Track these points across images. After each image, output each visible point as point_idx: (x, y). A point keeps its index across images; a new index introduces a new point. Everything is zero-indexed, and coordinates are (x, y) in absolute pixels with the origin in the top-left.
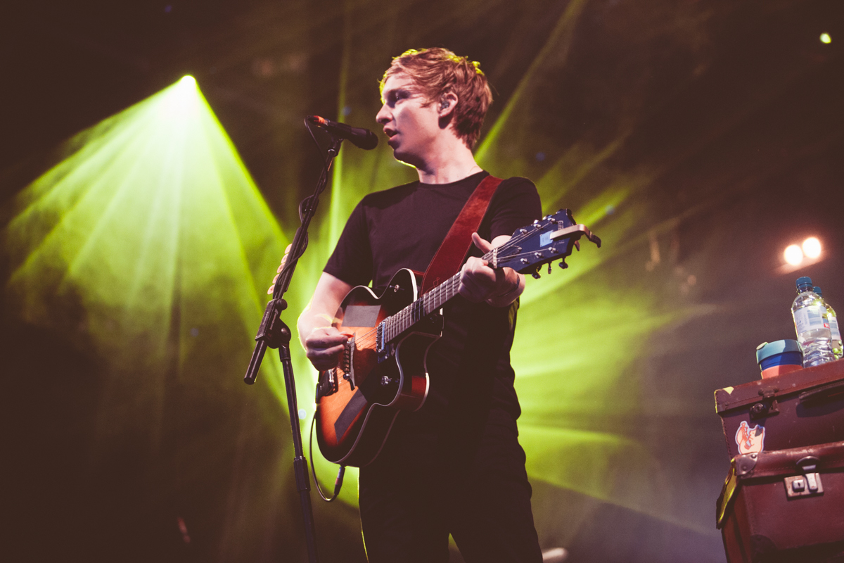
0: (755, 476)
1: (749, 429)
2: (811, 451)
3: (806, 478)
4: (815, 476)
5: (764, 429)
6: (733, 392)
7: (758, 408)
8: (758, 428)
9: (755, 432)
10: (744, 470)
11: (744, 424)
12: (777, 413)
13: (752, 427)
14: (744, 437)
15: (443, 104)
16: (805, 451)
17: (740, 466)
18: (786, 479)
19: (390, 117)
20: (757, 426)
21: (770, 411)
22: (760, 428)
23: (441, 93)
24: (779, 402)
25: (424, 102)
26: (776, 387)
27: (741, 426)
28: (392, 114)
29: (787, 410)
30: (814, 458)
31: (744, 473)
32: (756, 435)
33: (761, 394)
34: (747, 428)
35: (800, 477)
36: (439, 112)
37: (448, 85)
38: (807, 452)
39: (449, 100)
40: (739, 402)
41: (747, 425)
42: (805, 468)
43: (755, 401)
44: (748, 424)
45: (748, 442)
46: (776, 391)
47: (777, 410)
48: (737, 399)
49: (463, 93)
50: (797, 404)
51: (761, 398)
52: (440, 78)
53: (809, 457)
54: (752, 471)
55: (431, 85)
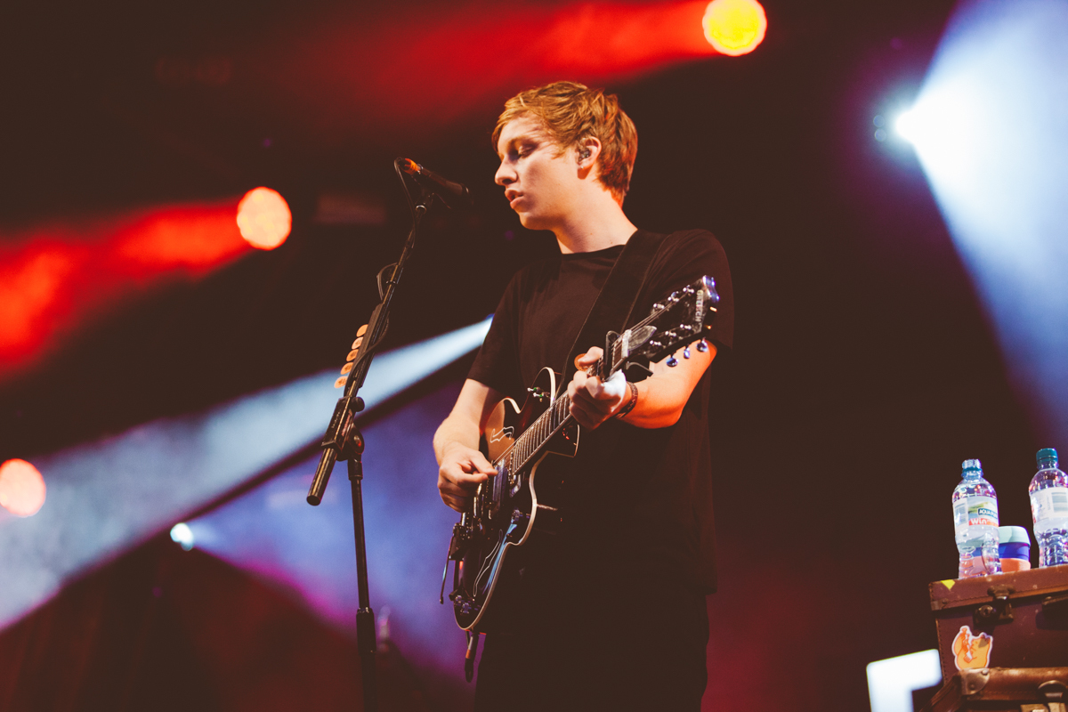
0: (987, 698)
1: (972, 637)
2: (1058, 673)
3: (1048, 708)
4: (1060, 707)
5: (991, 638)
6: (954, 587)
7: (986, 610)
8: (983, 637)
9: (979, 641)
10: (973, 689)
11: (966, 629)
12: (1011, 620)
13: (975, 634)
14: (964, 648)
15: (581, 153)
16: (1050, 673)
17: (966, 684)
18: (1024, 707)
19: (513, 176)
20: (982, 634)
21: (1002, 616)
22: (986, 636)
23: (578, 138)
24: (1013, 607)
25: (557, 152)
26: (1011, 586)
27: (961, 632)
28: (516, 173)
29: (1025, 619)
30: (1062, 683)
31: (973, 692)
32: (981, 646)
33: (990, 593)
34: (968, 636)
35: (1041, 705)
36: (579, 164)
37: (585, 126)
38: (1051, 674)
39: (589, 147)
40: (960, 601)
41: (969, 632)
42: (1048, 695)
43: (984, 601)
44: (971, 630)
45: (969, 654)
46: (1011, 592)
47: (1011, 616)
48: (959, 597)
49: (606, 136)
50: (1037, 611)
51: (990, 599)
52: (574, 119)
53: (1052, 682)
54: (981, 692)
55: (564, 128)
